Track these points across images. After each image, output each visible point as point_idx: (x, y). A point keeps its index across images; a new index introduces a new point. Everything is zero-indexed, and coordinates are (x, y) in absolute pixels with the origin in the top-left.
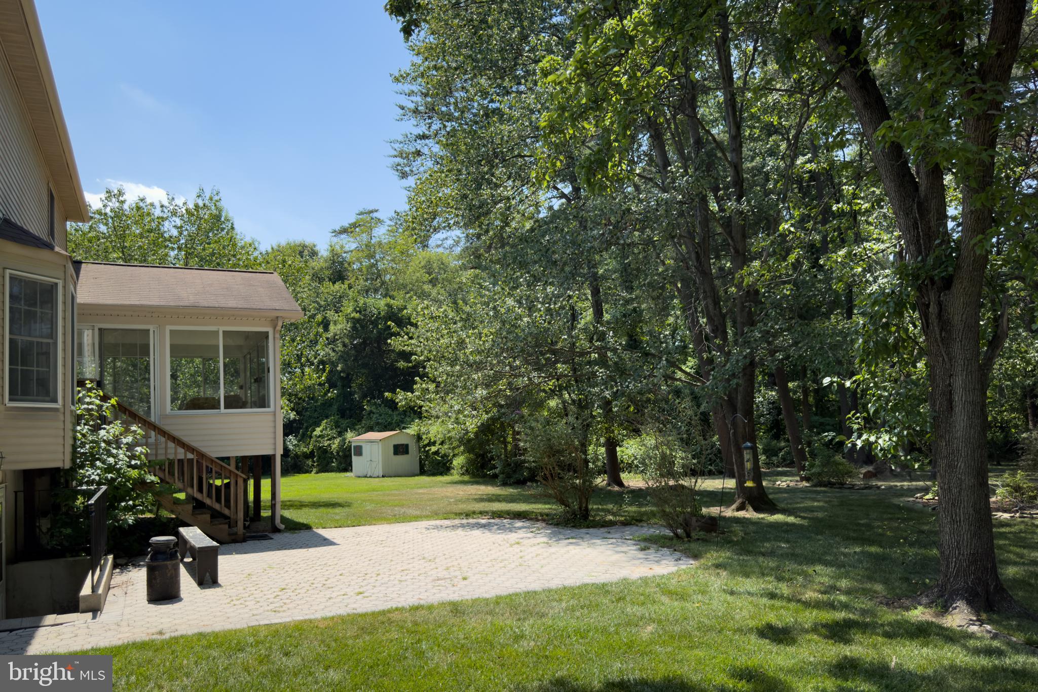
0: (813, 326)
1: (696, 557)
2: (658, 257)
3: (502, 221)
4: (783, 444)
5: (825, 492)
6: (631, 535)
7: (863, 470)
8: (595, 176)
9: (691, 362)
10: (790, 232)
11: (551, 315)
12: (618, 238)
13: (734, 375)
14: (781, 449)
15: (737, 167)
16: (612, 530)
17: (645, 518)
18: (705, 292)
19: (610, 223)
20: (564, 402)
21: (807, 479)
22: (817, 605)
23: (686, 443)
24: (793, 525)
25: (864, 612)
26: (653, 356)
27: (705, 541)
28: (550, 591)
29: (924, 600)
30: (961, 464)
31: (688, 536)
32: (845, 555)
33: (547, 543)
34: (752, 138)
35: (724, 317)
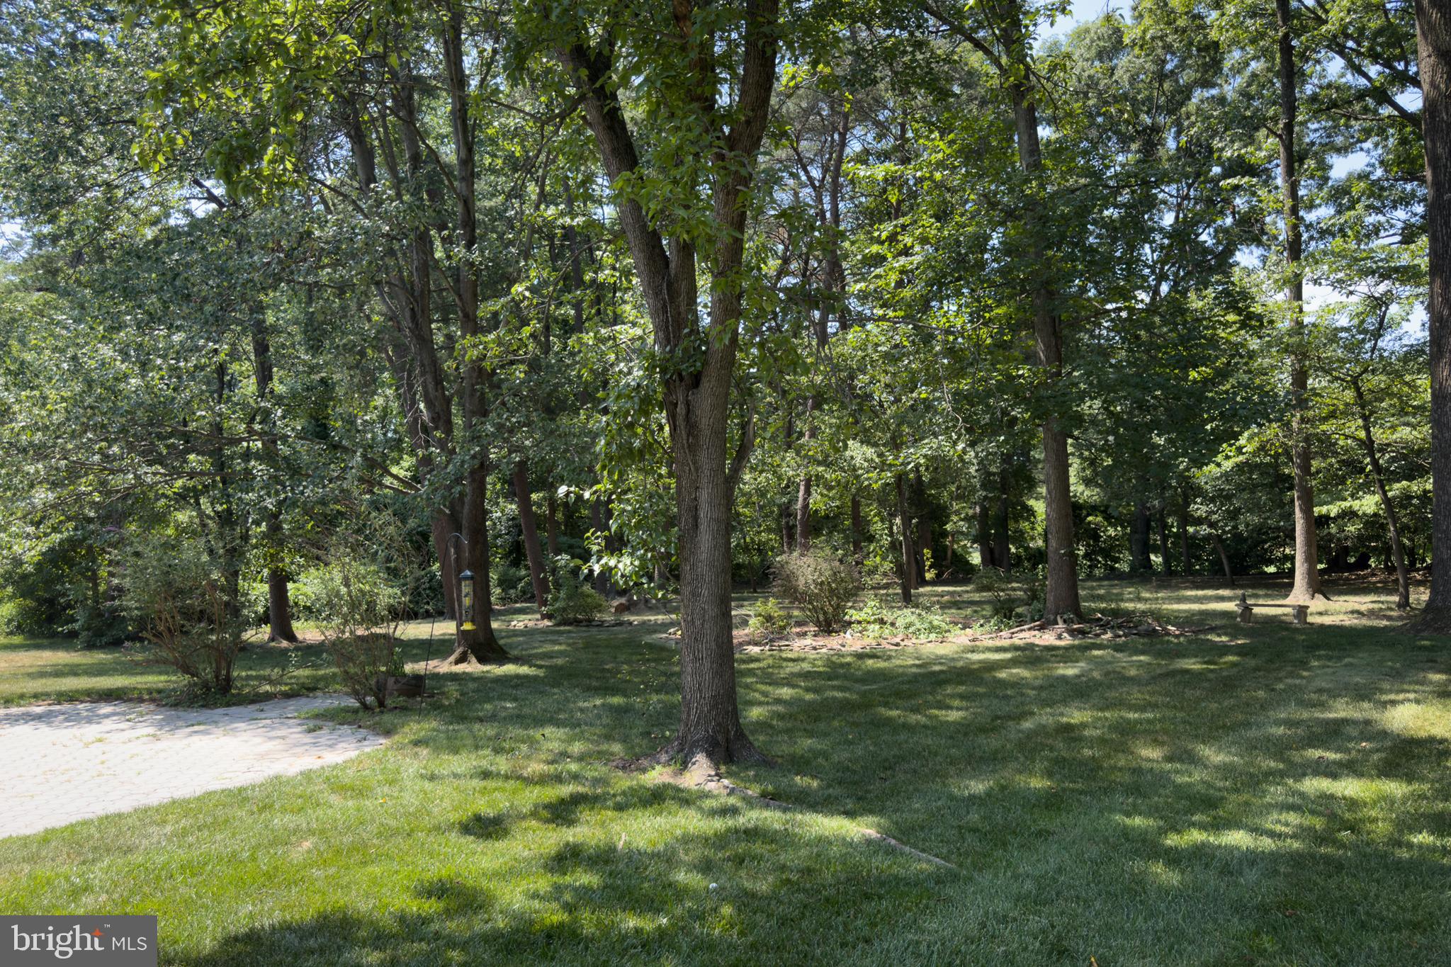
0: (559, 423)
1: (388, 733)
2: (360, 308)
3: (97, 220)
4: (523, 572)
5: (569, 632)
6: (296, 711)
7: (615, 603)
8: (239, 170)
9: (408, 461)
10: (525, 297)
11: (179, 377)
12: (292, 273)
13: (458, 480)
14: (520, 579)
15: (468, 203)
16: (267, 706)
17: (321, 685)
18: (422, 365)
19: (280, 249)
20: (201, 514)
21: (549, 616)
22: (543, 780)
23: (393, 573)
24: (526, 677)
25: (596, 781)
26: (345, 450)
27: (404, 709)
28: (146, 810)
29: (664, 757)
30: (705, 592)
31: (381, 704)
32: (582, 710)
33: (154, 736)
34: (492, 170)
35: (448, 401)
